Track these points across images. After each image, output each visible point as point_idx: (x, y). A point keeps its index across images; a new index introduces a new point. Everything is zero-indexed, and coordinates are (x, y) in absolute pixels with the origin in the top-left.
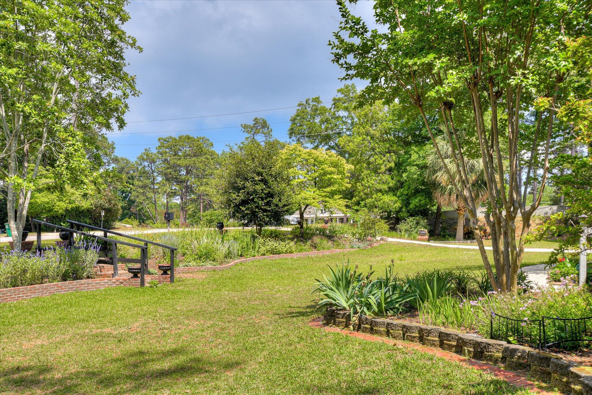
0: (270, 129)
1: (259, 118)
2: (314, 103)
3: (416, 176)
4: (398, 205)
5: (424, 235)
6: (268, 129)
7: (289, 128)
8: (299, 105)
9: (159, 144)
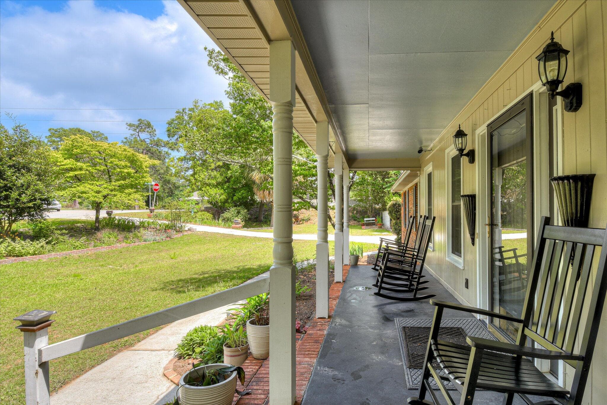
0: (153, 130)
1: (143, 119)
2: (190, 112)
3: (238, 173)
4: (223, 197)
5: (238, 223)
6: (152, 129)
7: (166, 130)
8: (177, 112)
9: (49, 134)
